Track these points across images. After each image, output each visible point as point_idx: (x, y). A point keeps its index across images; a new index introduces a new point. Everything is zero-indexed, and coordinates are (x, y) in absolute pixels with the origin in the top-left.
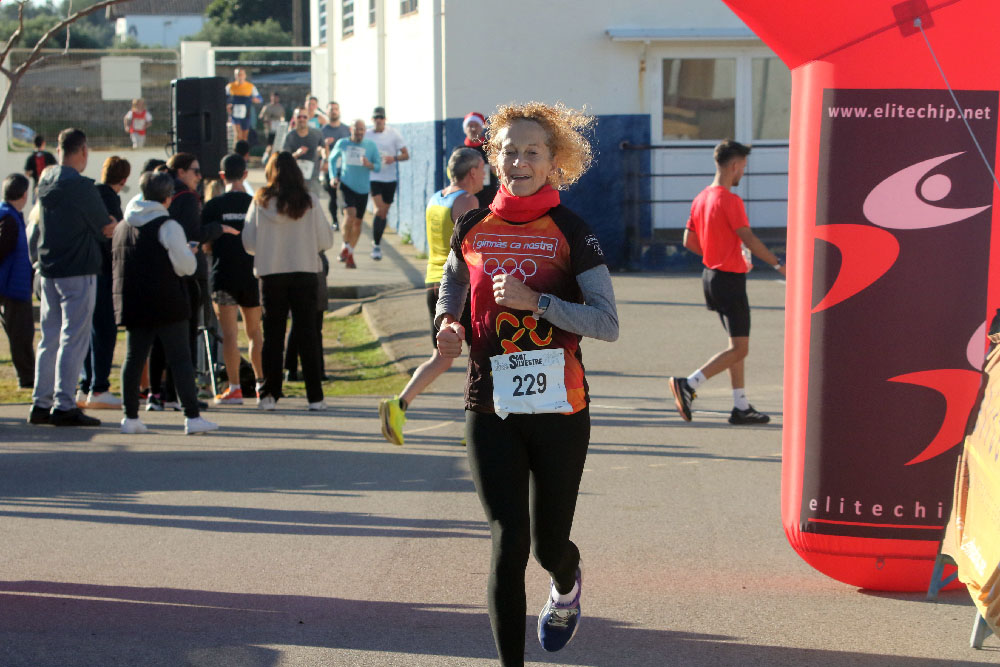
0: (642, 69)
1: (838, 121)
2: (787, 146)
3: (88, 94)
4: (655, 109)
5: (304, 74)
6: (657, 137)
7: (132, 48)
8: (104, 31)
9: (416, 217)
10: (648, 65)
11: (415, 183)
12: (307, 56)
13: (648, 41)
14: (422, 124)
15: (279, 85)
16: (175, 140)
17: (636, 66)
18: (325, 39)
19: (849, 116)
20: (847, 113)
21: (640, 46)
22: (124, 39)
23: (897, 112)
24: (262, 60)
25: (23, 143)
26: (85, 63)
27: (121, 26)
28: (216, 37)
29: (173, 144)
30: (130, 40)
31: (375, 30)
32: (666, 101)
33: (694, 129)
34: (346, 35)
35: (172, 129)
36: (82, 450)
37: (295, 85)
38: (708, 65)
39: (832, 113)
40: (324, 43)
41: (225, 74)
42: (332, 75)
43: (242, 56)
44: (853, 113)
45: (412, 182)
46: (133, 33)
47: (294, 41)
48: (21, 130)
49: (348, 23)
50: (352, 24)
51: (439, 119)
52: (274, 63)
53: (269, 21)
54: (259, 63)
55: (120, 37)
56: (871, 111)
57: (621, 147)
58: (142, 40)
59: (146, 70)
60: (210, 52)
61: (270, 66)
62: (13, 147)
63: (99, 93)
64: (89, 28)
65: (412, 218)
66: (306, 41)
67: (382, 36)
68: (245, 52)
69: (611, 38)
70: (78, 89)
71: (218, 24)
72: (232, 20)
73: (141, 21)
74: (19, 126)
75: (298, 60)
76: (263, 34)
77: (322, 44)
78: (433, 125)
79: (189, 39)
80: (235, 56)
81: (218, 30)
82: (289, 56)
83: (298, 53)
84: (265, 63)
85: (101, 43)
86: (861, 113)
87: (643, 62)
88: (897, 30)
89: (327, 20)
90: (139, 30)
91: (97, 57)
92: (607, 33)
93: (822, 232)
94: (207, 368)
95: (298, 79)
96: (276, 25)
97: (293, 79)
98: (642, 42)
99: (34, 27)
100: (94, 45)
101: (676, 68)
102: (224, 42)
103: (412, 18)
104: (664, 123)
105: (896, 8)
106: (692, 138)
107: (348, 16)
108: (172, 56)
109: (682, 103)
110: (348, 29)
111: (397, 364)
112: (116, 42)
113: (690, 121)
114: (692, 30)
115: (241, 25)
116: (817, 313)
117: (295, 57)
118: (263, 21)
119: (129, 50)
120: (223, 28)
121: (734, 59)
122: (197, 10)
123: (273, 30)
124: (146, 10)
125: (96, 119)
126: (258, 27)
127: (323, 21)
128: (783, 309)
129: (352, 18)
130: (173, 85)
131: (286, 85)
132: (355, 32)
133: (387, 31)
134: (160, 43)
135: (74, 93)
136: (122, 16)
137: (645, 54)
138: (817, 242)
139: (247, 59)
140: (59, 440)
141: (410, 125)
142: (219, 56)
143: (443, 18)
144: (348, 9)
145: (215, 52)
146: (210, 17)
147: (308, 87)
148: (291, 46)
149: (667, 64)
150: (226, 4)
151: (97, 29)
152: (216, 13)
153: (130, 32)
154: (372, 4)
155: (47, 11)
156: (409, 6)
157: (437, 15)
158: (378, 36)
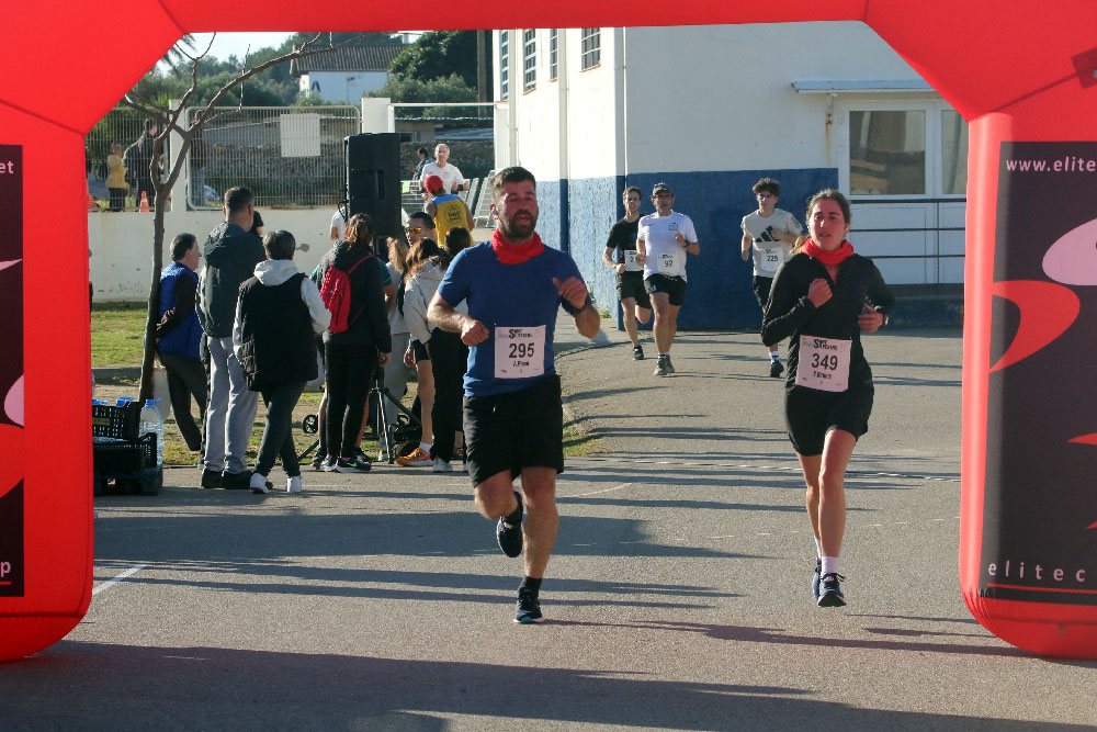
0: (829, 122)
1: (1016, 174)
2: (965, 200)
3: (268, 152)
4: (842, 163)
5: (487, 129)
7: (315, 105)
8: (288, 87)
10: (834, 118)
12: (490, 111)
13: (835, 94)
14: (603, 180)
16: (348, 198)
17: (823, 119)
18: (507, 94)
19: (1027, 169)
20: (1025, 166)
21: (828, 99)
22: (308, 95)
23: (1077, 165)
24: (445, 116)
26: (266, 121)
27: (305, 82)
28: (399, 93)
29: (347, 201)
30: (312, 96)
31: (557, 83)
32: (852, 157)
33: (883, 183)
34: (529, 89)
35: (345, 187)
36: (253, 513)
37: (479, 140)
38: (899, 117)
39: (1011, 166)
40: (507, 97)
41: (408, 129)
42: (514, 130)
43: (426, 112)
44: (1032, 167)
46: (315, 90)
47: (478, 96)
49: (530, 77)
50: (534, 78)
51: (621, 174)
52: (458, 118)
53: (453, 76)
54: (443, 118)
55: (303, 93)
56: (1050, 164)
58: (325, 96)
59: (325, 126)
60: (391, 108)
61: (454, 122)
63: (278, 150)
64: (272, 85)
66: (490, 99)
67: (564, 90)
68: (429, 108)
69: (797, 90)
70: (260, 147)
71: (402, 79)
72: (415, 76)
73: (325, 78)
75: (482, 116)
76: (447, 89)
77: (504, 99)
78: (614, 179)
79: (372, 95)
80: (419, 111)
81: (403, 86)
82: (473, 111)
83: (481, 108)
84: (448, 118)
85: (284, 100)
86: (1039, 166)
87: (829, 115)
88: (1076, 82)
89: (509, 75)
90: (322, 86)
91: (277, 113)
92: (793, 85)
93: (1000, 289)
95: (482, 134)
96: (460, 80)
97: (477, 134)
98: (828, 95)
99: (215, 84)
100: (277, 102)
101: (866, 120)
102: (408, 97)
103: (593, 73)
104: (851, 177)
105: (1076, 60)
106: (882, 193)
107: (529, 70)
108: (352, 112)
109: (871, 155)
110: (530, 84)
111: (576, 425)
112: (301, 98)
113: (878, 175)
114: (880, 82)
115: (425, 80)
116: (995, 372)
117: (479, 113)
118: (447, 76)
119: (311, 107)
120: (407, 83)
121: (924, 111)
122: (380, 66)
123: (457, 85)
124: (329, 67)
125: (276, 177)
126: (442, 82)
127: (505, 76)
128: (960, 367)
129: (534, 72)
130: (346, 142)
131: (469, 141)
132: (537, 86)
133: (570, 85)
134: (344, 99)
135: (255, 151)
136: (306, 73)
137: (831, 107)
138: (995, 299)
139: (431, 115)
140: (229, 504)
141: (592, 180)
142: (399, 112)
143: (625, 73)
144: (530, 63)
145: (396, 108)
146: (394, 72)
147: (491, 143)
148: (475, 101)
149: (856, 117)
150: (411, 58)
151: (281, 86)
152: (398, 69)
153: (313, 88)
154: (554, 58)
155: (230, 67)
156: (591, 60)
157: (619, 69)
158: (560, 90)
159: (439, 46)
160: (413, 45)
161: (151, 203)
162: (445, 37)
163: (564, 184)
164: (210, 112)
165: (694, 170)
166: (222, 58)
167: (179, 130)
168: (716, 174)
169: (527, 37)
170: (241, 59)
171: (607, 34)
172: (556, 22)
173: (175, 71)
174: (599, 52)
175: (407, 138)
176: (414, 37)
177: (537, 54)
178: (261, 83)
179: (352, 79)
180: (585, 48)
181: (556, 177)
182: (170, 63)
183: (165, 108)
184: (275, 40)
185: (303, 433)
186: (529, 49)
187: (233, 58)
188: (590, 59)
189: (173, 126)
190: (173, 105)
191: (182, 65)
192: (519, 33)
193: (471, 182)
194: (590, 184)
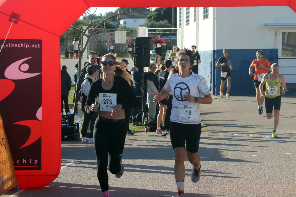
4: (279, 47)
5: (175, 36)
6: (280, 55)
7: (125, 28)
8: (117, 23)
10: (277, 34)
12: (176, 31)
13: (278, 27)
14: (208, 51)
16: (135, 55)
17: (274, 34)
21: (275, 28)
26: (110, 33)
27: (122, 22)
28: (149, 25)
29: (135, 57)
30: (124, 26)
31: (196, 23)
32: (283, 45)
33: (291, 53)
34: (187, 24)
40: (181, 27)
41: (152, 36)
42: (183, 36)
47: (172, 26)
49: (188, 21)
50: (189, 21)
51: (214, 50)
52: (166, 33)
53: (165, 20)
54: (161, 33)
55: (121, 25)
57: (269, 58)
58: (127, 26)
59: (128, 35)
60: (147, 30)
64: (112, 22)
66: (176, 27)
67: (198, 25)
68: (158, 29)
69: (267, 26)
71: (150, 21)
72: (154, 20)
73: (127, 20)
75: (173, 32)
76: (163, 24)
77: (180, 27)
78: (212, 51)
79: (141, 26)
80: (155, 30)
81: (150, 23)
82: (170, 31)
83: (173, 30)
84: (163, 33)
85: (115, 27)
87: (276, 33)
89: (182, 20)
90: (127, 23)
91: (114, 31)
92: (265, 24)
95: (173, 38)
96: (167, 21)
97: (172, 37)
99: (96, 22)
101: (286, 34)
102: (152, 26)
103: (207, 20)
104: (282, 51)
106: (291, 56)
108: (136, 31)
109: (288, 45)
113: (290, 51)
115: (157, 22)
118: (163, 20)
119: (123, 29)
122: (143, 17)
123: (166, 23)
124: (129, 17)
126: (161, 22)
127: (180, 21)
129: (189, 19)
130: (135, 39)
131: (169, 39)
132: (190, 24)
133: (199, 23)
134: (133, 27)
136: (122, 19)
137: (277, 31)
139: (158, 32)
142: (149, 31)
143: (216, 20)
144: (188, 17)
145: (148, 29)
146: (147, 19)
147: (176, 40)
148: (171, 28)
149: (284, 34)
150: (152, 15)
151: (115, 23)
152: (149, 18)
153: (124, 23)
154: (195, 15)
155: (100, 17)
156: (206, 16)
157: (214, 19)
158: (197, 25)
159: (161, 12)
160: (153, 11)
161: (77, 56)
162: (162, 9)
164: (95, 30)
165: (236, 49)
166: (98, 14)
167: (86, 35)
168: (242, 50)
169: (187, 9)
170: (103, 15)
171: (211, 9)
172: (196, 5)
173: (84, 18)
174: (208, 14)
175: (151, 38)
176: (153, 9)
177: (190, 14)
178: (109, 22)
179: (136, 21)
180: (204, 13)
182: (83, 16)
183: (82, 29)
184: (113, 10)
186: (188, 13)
187: (101, 15)
189: (84, 34)
190: (84, 28)
191: (86, 16)
192: (185, 9)
194: (205, 52)
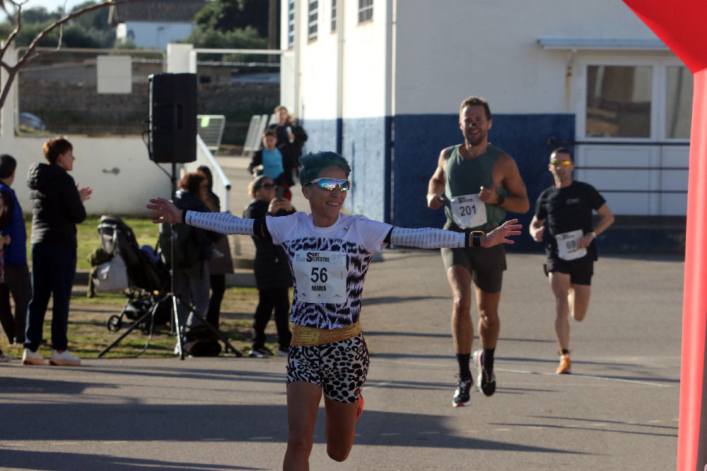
0: (569, 75)
3: (87, 88)
4: (579, 109)
5: (275, 74)
6: (580, 134)
7: (129, 49)
8: (107, 34)
9: (367, 200)
10: (574, 71)
11: (367, 170)
12: (277, 58)
13: (574, 50)
14: (373, 119)
15: (255, 84)
16: (151, 128)
17: (563, 72)
18: (293, 44)
21: (567, 54)
22: (124, 41)
24: (241, 61)
25: (31, 129)
26: (87, 62)
27: (122, 31)
28: (202, 41)
29: (149, 131)
30: (128, 43)
31: (335, 37)
32: (590, 101)
33: (614, 128)
34: (312, 40)
35: (149, 118)
37: (268, 84)
38: (629, 71)
40: (292, 47)
41: (209, 73)
42: (298, 75)
43: (225, 58)
45: (364, 170)
46: (130, 37)
47: (270, 45)
48: (29, 119)
49: (313, 29)
50: (316, 31)
51: (389, 115)
52: (252, 64)
53: (248, 28)
54: (238, 64)
55: (120, 39)
57: (549, 142)
58: (138, 42)
59: (136, 68)
60: (193, 54)
61: (248, 67)
62: (18, 132)
63: (95, 87)
64: (93, 32)
65: (364, 201)
66: (278, 47)
67: (341, 41)
68: (228, 54)
69: (542, 46)
70: (80, 84)
71: (204, 30)
72: (216, 27)
73: (141, 27)
74: (28, 115)
75: (273, 62)
76: (243, 39)
77: (290, 48)
78: (383, 120)
79: (178, 42)
80: (218, 57)
81: (205, 35)
82: (264, 58)
83: (272, 55)
84: (243, 64)
85: (103, 44)
87: (569, 68)
89: (295, 27)
90: (136, 33)
91: (95, 56)
92: (538, 42)
94: (175, 330)
95: (272, 79)
96: (255, 32)
97: (267, 78)
98: (569, 50)
100: (97, 45)
101: (600, 73)
102: (209, 45)
103: (368, 26)
104: (587, 121)
106: (613, 135)
107: (313, 24)
108: (159, 56)
109: (603, 104)
110: (313, 35)
112: (117, 44)
113: (610, 121)
114: (614, 40)
115: (224, 31)
117: (270, 59)
118: (243, 28)
119: (125, 50)
120: (209, 33)
121: (651, 67)
122: (186, 17)
123: (252, 36)
124: (143, 17)
125: (94, 110)
126: (239, 33)
127: (291, 28)
129: (316, 25)
130: (150, 80)
131: (260, 84)
132: (319, 38)
133: (345, 38)
134: (154, 46)
135: (76, 88)
136: (122, 22)
137: (571, 61)
139: (229, 61)
141: (364, 120)
142: (200, 57)
143: (394, 27)
144: (313, 18)
145: (198, 53)
146: (198, 23)
147: (278, 86)
148: (266, 49)
149: (592, 70)
150: (212, 13)
151: (101, 33)
152: (204, 21)
153: (128, 36)
154: (334, 13)
155: (56, 16)
156: (365, 16)
157: (389, 23)
158: (338, 41)
159: (237, 3)
163: (340, 122)
164: (32, 51)
166: (52, 8)
167: (6, 67)
170: (68, 10)
173: (9, 17)
174: (372, 9)
175: (205, 80)
177: (319, 10)
178: (83, 30)
179: (163, 28)
180: (361, 6)
181: (333, 116)
182: (6, 11)
185: (107, 331)
186: (313, 6)
187: (61, 9)
188: (365, 14)
191: (17, 14)
193: (261, 119)
194: (362, 122)
